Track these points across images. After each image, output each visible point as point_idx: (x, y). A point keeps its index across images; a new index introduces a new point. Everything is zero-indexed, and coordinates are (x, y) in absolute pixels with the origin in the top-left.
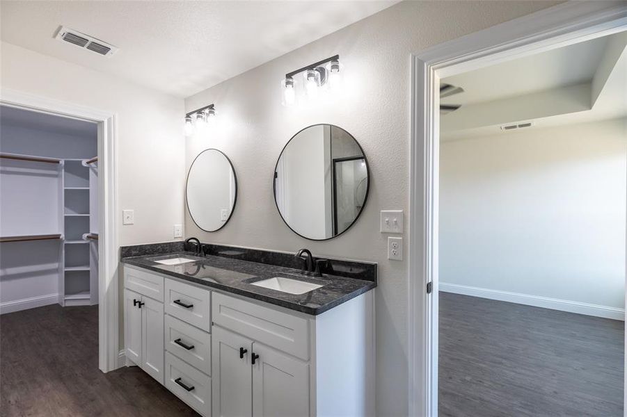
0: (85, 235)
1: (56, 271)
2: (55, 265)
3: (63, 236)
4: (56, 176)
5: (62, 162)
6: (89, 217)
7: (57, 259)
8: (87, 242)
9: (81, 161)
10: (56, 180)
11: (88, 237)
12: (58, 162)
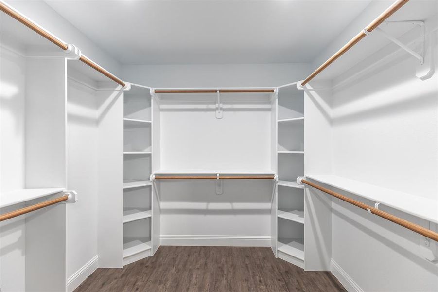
0: (300, 179)
1: (268, 212)
2: (267, 206)
3: (276, 177)
4: (269, 110)
5: (276, 90)
6: (303, 154)
7: (270, 200)
8: (301, 186)
9: (296, 84)
10: (269, 113)
11: (303, 182)
12: (272, 91)
